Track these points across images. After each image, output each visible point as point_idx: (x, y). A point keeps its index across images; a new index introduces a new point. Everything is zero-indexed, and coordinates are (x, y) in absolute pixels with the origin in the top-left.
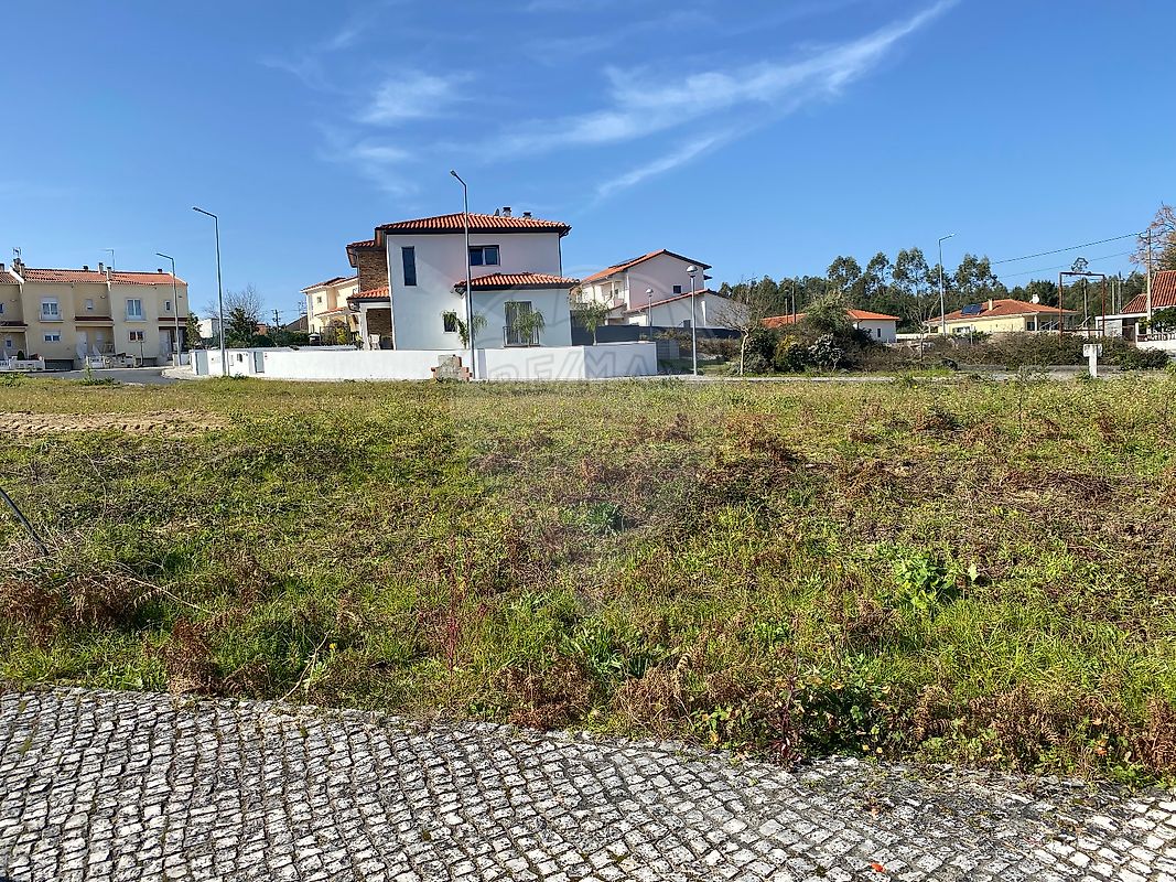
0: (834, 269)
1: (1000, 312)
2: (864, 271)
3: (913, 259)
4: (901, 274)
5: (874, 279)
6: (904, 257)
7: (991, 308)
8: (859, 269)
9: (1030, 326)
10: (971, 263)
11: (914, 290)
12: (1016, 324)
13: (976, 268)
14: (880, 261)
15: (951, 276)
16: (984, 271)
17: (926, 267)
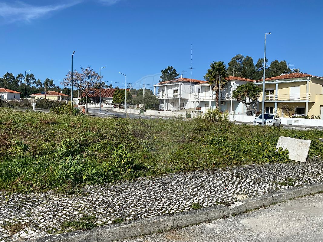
0: (6, 76)
1: (51, 94)
2: (16, 78)
3: (31, 77)
4: (27, 81)
5: (19, 81)
6: (28, 76)
7: (49, 93)
8: (14, 77)
9: (59, 99)
10: (48, 80)
11: (31, 86)
12: (56, 98)
13: (49, 82)
14: (21, 76)
15: (42, 83)
16: (51, 83)
17: (35, 80)
